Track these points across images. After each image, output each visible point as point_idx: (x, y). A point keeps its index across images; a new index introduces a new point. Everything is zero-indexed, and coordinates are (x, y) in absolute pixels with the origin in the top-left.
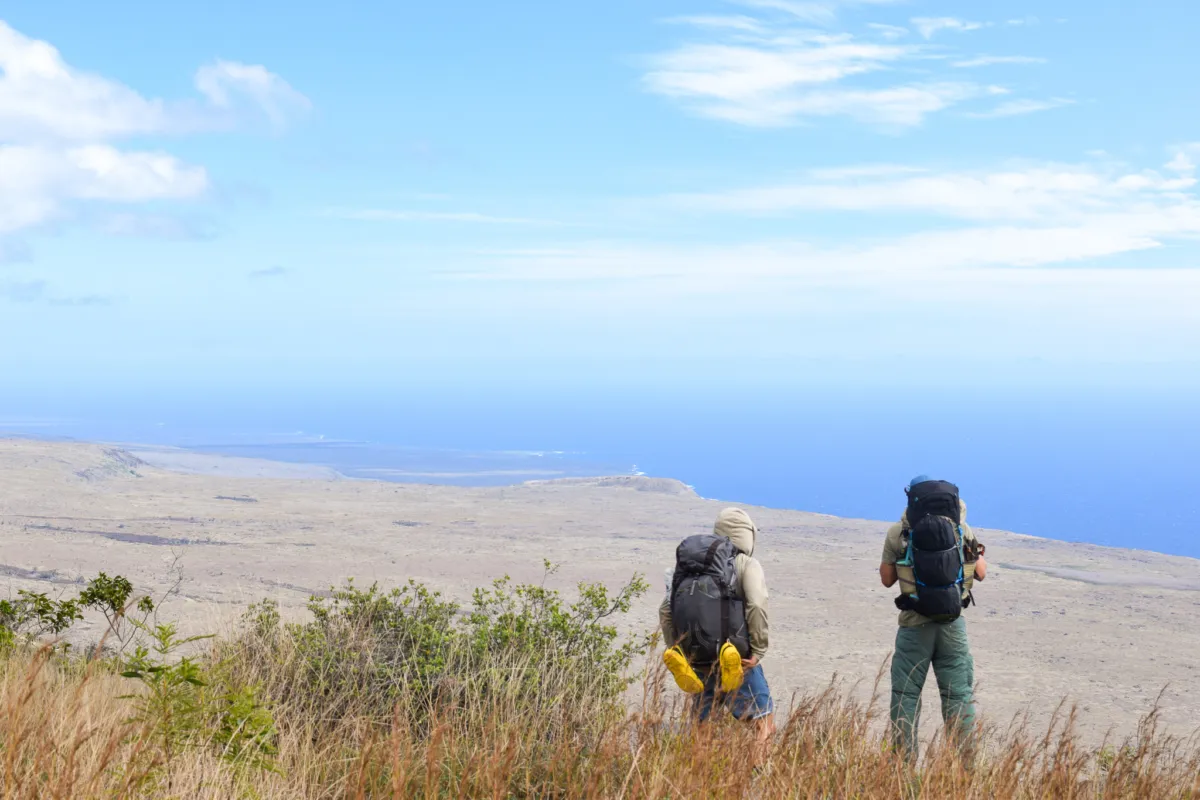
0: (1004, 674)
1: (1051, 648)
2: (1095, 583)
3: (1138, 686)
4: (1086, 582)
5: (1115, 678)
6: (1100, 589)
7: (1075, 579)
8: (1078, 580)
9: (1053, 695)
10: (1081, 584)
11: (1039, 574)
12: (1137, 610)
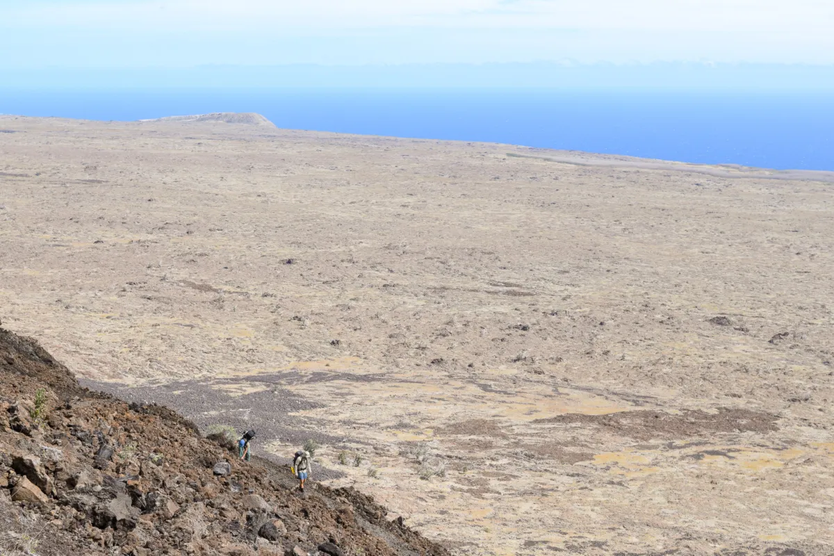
0: (500, 214)
1: (543, 198)
2: (584, 165)
3: (618, 221)
4: (576, 164)
5: (597, 216)
6: (588, 168)
7: (567, 163)
8: (570, 163)
9: (542, 226)
10: (573, 165)
11: (539, 160)
12: (618, 178)
